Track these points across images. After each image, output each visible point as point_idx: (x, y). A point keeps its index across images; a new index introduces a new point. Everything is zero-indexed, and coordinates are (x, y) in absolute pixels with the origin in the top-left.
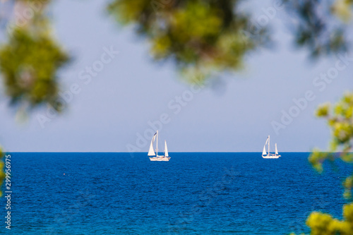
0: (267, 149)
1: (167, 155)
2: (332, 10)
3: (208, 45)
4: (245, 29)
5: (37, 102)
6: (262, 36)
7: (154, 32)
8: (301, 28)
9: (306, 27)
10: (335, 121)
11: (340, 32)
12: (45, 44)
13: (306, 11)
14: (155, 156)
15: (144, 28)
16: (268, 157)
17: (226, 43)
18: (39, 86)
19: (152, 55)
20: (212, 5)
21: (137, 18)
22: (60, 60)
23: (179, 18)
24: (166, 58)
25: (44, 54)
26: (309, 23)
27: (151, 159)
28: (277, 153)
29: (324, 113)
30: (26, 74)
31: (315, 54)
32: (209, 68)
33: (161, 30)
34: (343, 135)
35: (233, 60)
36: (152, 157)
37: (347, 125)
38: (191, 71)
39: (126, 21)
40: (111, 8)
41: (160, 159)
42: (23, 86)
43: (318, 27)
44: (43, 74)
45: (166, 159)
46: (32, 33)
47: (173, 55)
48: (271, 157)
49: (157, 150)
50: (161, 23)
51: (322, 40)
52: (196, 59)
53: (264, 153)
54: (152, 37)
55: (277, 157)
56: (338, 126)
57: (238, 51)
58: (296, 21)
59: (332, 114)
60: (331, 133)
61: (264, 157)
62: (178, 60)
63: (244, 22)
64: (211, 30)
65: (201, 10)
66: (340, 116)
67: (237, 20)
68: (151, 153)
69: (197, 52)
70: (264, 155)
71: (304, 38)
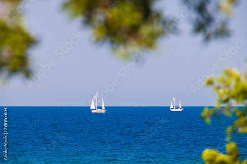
0: (173, 105)
1: (104, 108)
2: (219, 8)
3: (133, 32)
4: (159, 20)
5: (14, 71)
7: (96, 23)
8: (197, 20)
9: (201, 19)
10: (219, 88)
11: (224, 23)
12: (19, 31)
13: (201, 9)
14: (96, 109)
15: (88, 20)
16: (174, 110)
17: (145, 30)
18: (15, 61)
19: (94, 39)
20: (136, 4)
21: (83, 13)
22: (30, 42)
23: (113, 13)
24: (104, 41)
25: (19, 38)
26: (203, 17)
27: (93, 112)
28: (180, 107)
29: (210, 83)
30: (6, 52)
31: (208, 38)
32: (134, 48)
33: (100, 21)
34: (225, 97)
35: (150, 42)
36: (93, 110)
37: (227, 90)
38: (122, 50)
39: (76, 15)
40: (65, 6)
41: (99, 111)
42: (4, 60)
43: (209, 20)
44: (18, 52)
45: (103, 112)
47: (108, 39)
48: (177, 110)
49: (97, 105)
50: (100, 16)
51: (212, 28)
52: (124, 42)
53: (172, 107)
54: (93, 26)
55: (181, 110)
56: (221, 91)
57: (154, 36)
58: (194, 15)
59: (217, 83)
60: (217, 97)
61: (172, 110)
62: (112, 42)
63: (158, 16)
64: (135, 22)
65: (128, 8)
66: (222, 85)
67: (153, 14)
68: (93, 107)
69: (125, 37)
70: (172, 109)
71: (200, 27)
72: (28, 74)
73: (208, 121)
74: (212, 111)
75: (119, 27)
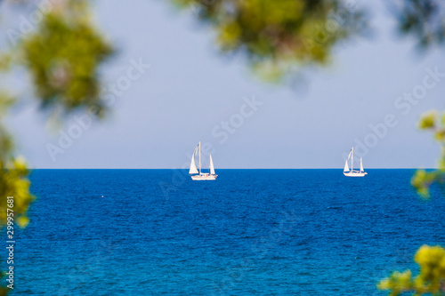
0: (349, 165)
1: (213, 172)
5: (74, 105)
6: (357, 22)
7: (220, 17)
9: (412, 9)
12: (84, 33)
16: (350, 174)
17: (310, 29)
18: (75, 86)
19: (217, 46)
22: (102, 52)
24: (236, 50)
25: (82, 45)
26: (417, 5)
27: (194, 178)
28: (362, 170)
30: (60, 71)
31: (424, 43)
32: (289, 63)
33: (228, 14)
36: (194, 175)
38: (267, 66)
41: (204, 177)
42: (57, 85)
43: (429, 9)
44: (81, 71)
45: (212, 178)
46: (67, 18)
47: (244, 46)
48: (355, 175)
50: (228, 5)
52: (273, 52)
53: (346, 169)
54: (216, 23)
55: (363, 175)
59: (440, 126)
61: (346, 174)
62: (251, 52)
68: (193, 170)
69: (275, 42)
70: (347, 172)
71: (409, 24)
72: (99, 110)
73: (424, 193)
74: (432, 176)
75: (263, 25)
